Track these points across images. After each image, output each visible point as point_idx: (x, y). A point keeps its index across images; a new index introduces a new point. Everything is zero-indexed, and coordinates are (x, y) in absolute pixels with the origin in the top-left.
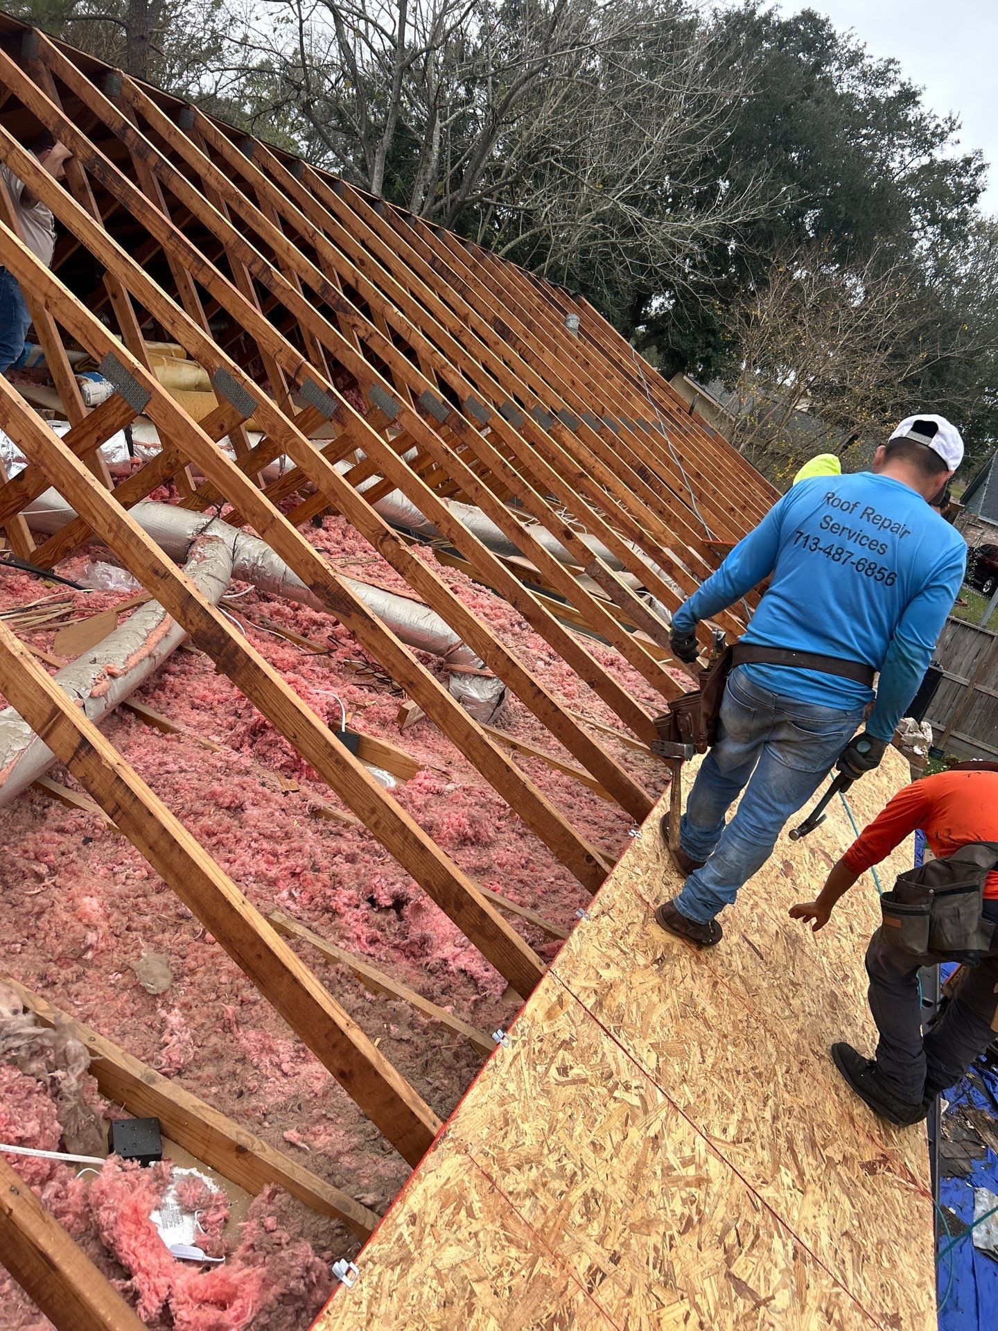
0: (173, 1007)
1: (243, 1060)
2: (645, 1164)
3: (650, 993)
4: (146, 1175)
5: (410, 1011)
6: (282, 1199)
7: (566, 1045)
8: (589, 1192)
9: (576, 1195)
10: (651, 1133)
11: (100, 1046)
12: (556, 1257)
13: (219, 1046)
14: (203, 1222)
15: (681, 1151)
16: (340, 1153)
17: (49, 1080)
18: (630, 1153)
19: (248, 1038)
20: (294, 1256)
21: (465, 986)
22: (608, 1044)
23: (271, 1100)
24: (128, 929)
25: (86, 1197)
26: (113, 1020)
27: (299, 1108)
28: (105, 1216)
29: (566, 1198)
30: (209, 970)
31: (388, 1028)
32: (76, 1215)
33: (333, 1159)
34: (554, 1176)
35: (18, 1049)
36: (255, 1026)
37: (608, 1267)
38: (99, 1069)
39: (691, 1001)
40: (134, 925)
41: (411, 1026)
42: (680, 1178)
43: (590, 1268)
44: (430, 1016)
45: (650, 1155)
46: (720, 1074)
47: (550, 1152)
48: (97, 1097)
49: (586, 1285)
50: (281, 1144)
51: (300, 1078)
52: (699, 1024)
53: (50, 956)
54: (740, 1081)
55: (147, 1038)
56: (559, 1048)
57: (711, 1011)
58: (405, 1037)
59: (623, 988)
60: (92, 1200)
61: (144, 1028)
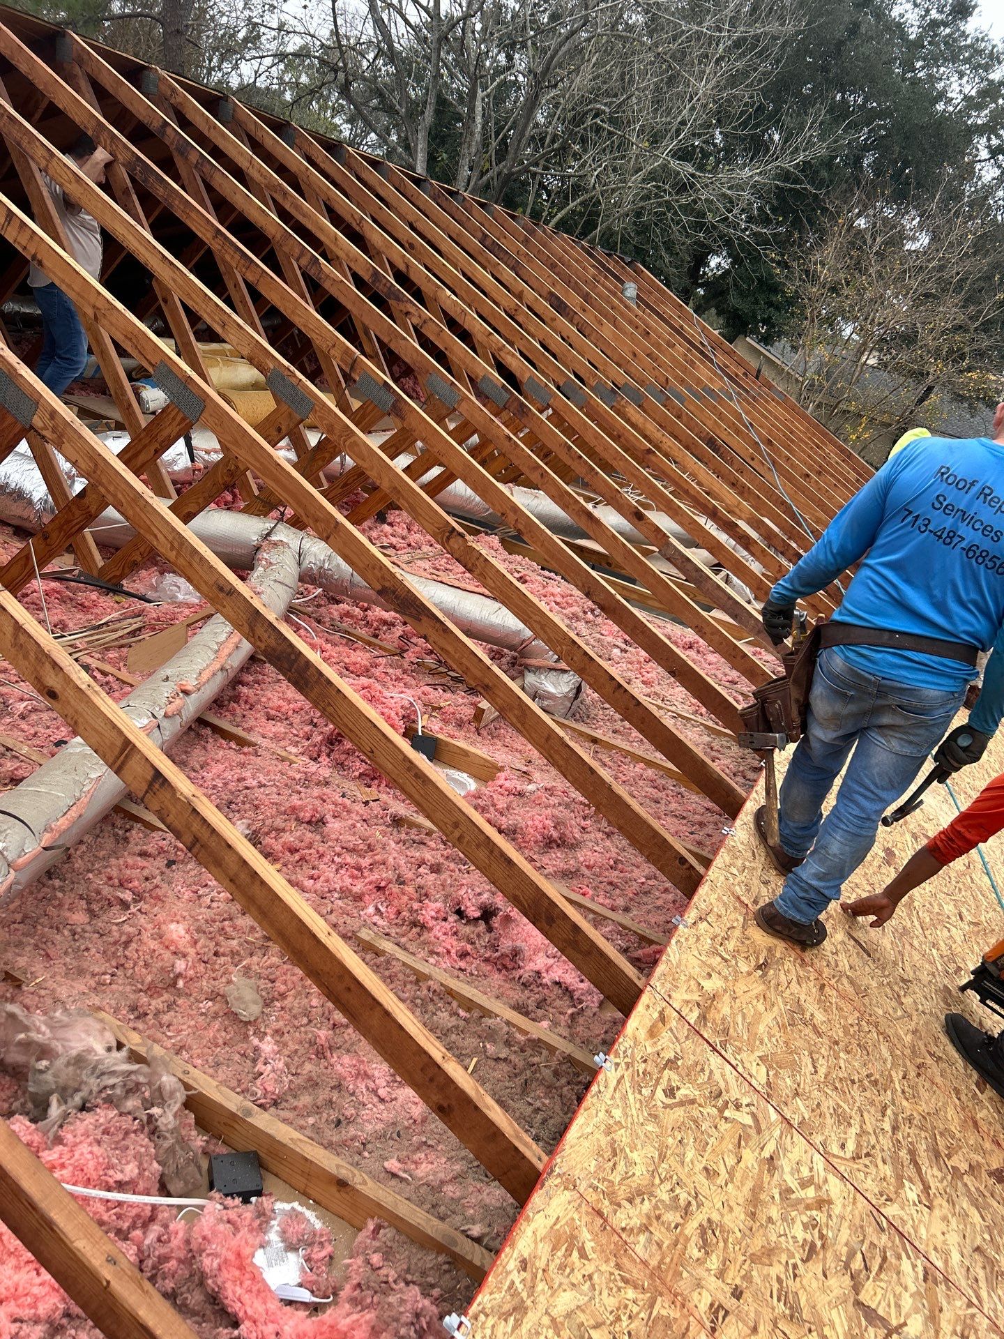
0: (265, 1034)
1: (338, 1087)
2: (762, 1188)
3: (755, 1002)
4: (248, 1212)
5: (506, 1029)
6: (387, 1234)
7: (671, 1064)
8: (705, 1223)
9: (691, 1227)
10: (766, 1154)
11: (195, 1080)
12: (676, 1295)
13: (313, 1074)
14: (308, 1259)
15: (798, 1171)
16: (442, 1182)
17: (145, 1118)
18: (745, 1177)
19: (343, 1064)
20: (402, 1301)
21: (561, 999)
22: (715, 1060)
23: (369, 1128)
24: (216, 954)
25: (188, 1242)
26: (206, 1050)
27: (399, 1135)
28: (208, 1263)
29: (682, 1231)
30: (299, 993)
31: (484, 1047)
32: (180, 1261)
33: (436, 1189)
34: (668, 1208)
35: (113, 1087)
36: (348, 1051)
37: (730, 1303)
38: (195, 1104)
39: (798, 1008)
40: (221, 950)
41: (508, 1044)
42: (799, 1201)
43: (712, 1305)
44: (527, 1033)
45: (766, 1178)
46: (833, 1084)
47: (662, 1182)
48: (194, 1133)
49: (708, 1325)
50: (383, 1175)
51: (397, 1104)
52: (808, 1031)
53: (140, 986)
54: (855, 1092)
55: (239, 1068)
56: (664, 1069)
57: (820, 1017)
58: (502, 1056)
59: (727, 998)
60: (194, 1246)
61: (237, 1057)
